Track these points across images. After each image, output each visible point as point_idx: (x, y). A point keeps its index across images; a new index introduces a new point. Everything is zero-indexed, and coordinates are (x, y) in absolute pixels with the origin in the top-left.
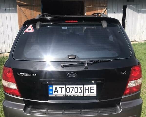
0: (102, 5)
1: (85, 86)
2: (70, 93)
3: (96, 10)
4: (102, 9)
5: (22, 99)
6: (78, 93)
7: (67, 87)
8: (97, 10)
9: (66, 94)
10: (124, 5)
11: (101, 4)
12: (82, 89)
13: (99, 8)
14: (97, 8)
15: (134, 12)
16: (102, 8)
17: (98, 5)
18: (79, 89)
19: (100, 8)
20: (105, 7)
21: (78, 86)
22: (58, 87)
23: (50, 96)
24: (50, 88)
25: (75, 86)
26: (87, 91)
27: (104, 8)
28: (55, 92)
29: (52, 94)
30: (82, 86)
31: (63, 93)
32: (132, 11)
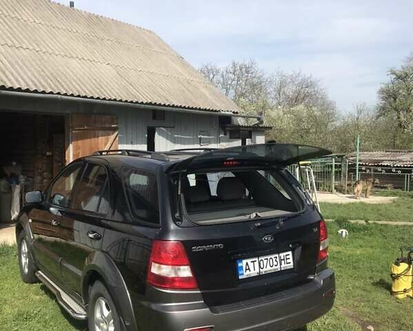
0: (107, 126)
1: (280, 255)
2: (265, 269)
3: (95, 137)
4: (109, 135)
5: (199, 292)
6: (274, 267)
7: (260, 259)
8: (98, 137)
9: (261, 270)
10: (148, 127)
11: (105, 124)
12: (278, 260)
13: (100, 132)
14: (97, 132)
15: (169, 142)
16: (108, 132)
17: (98, 125)
18: (274, 259)
19: (103, 132)
20: (115, 130)
21: (273, 256)
22: (249, 261)
23: (240, 277)
24: (240, 265)
25: (269, 257)
26: (283, 262)
27: (111, 132)
28: (246, 270)
29: (243, 274)
30: (277, 255)
31: (257, 270)
32: (165, 139)
